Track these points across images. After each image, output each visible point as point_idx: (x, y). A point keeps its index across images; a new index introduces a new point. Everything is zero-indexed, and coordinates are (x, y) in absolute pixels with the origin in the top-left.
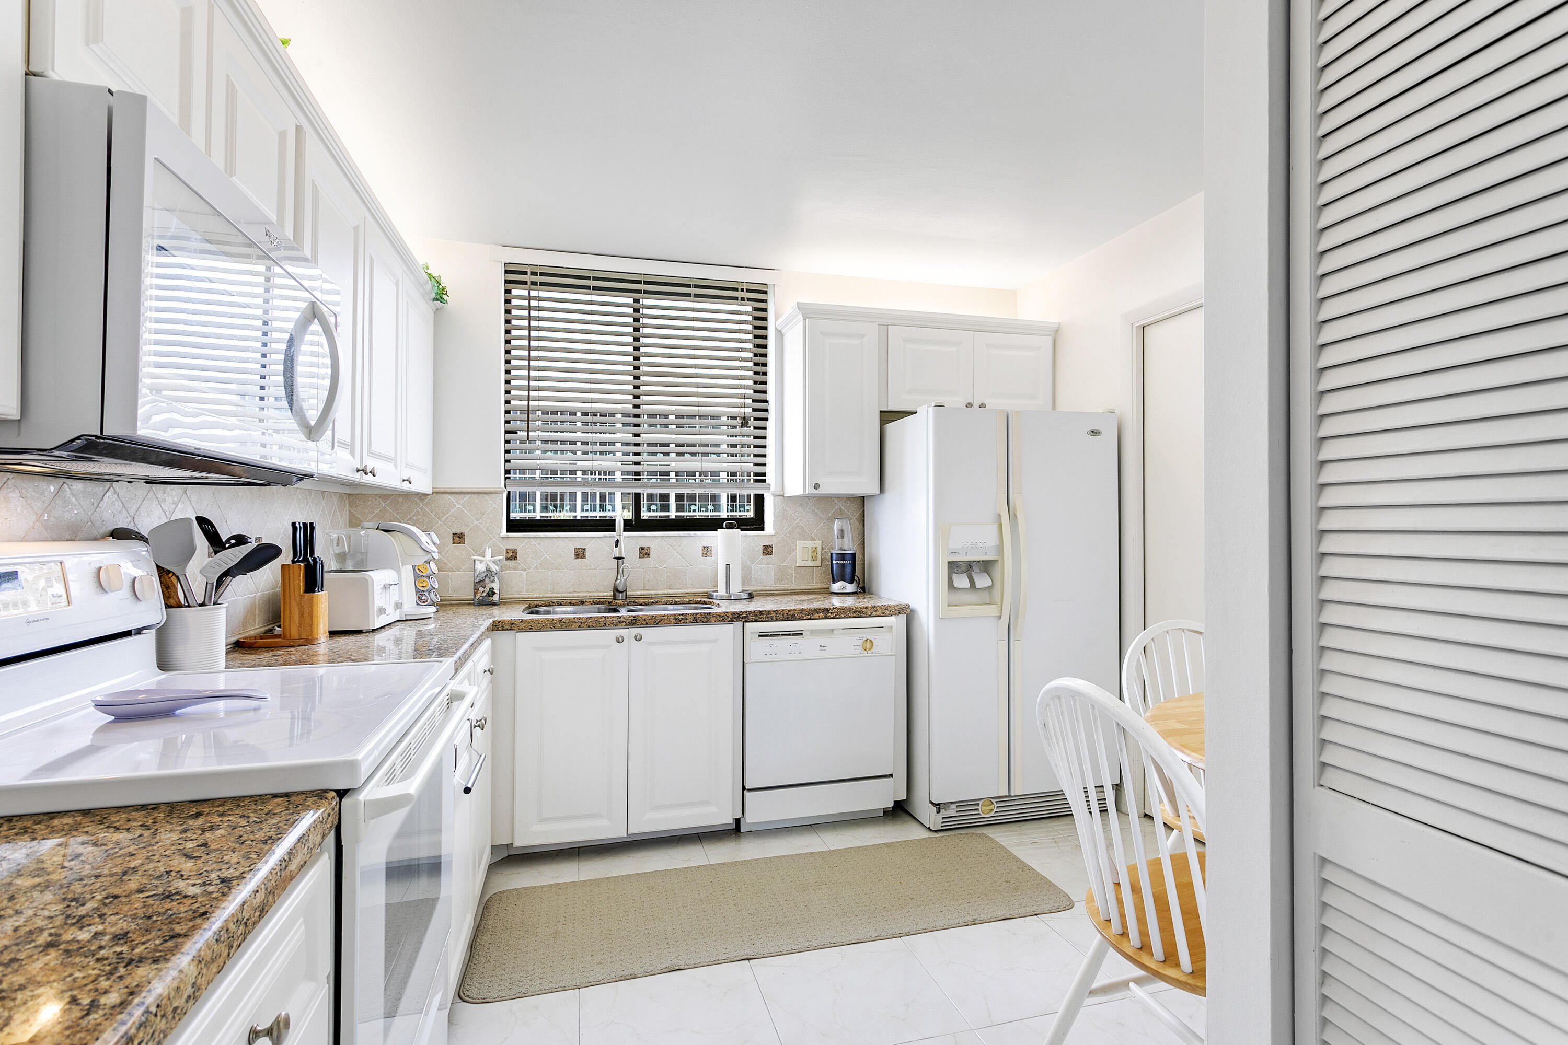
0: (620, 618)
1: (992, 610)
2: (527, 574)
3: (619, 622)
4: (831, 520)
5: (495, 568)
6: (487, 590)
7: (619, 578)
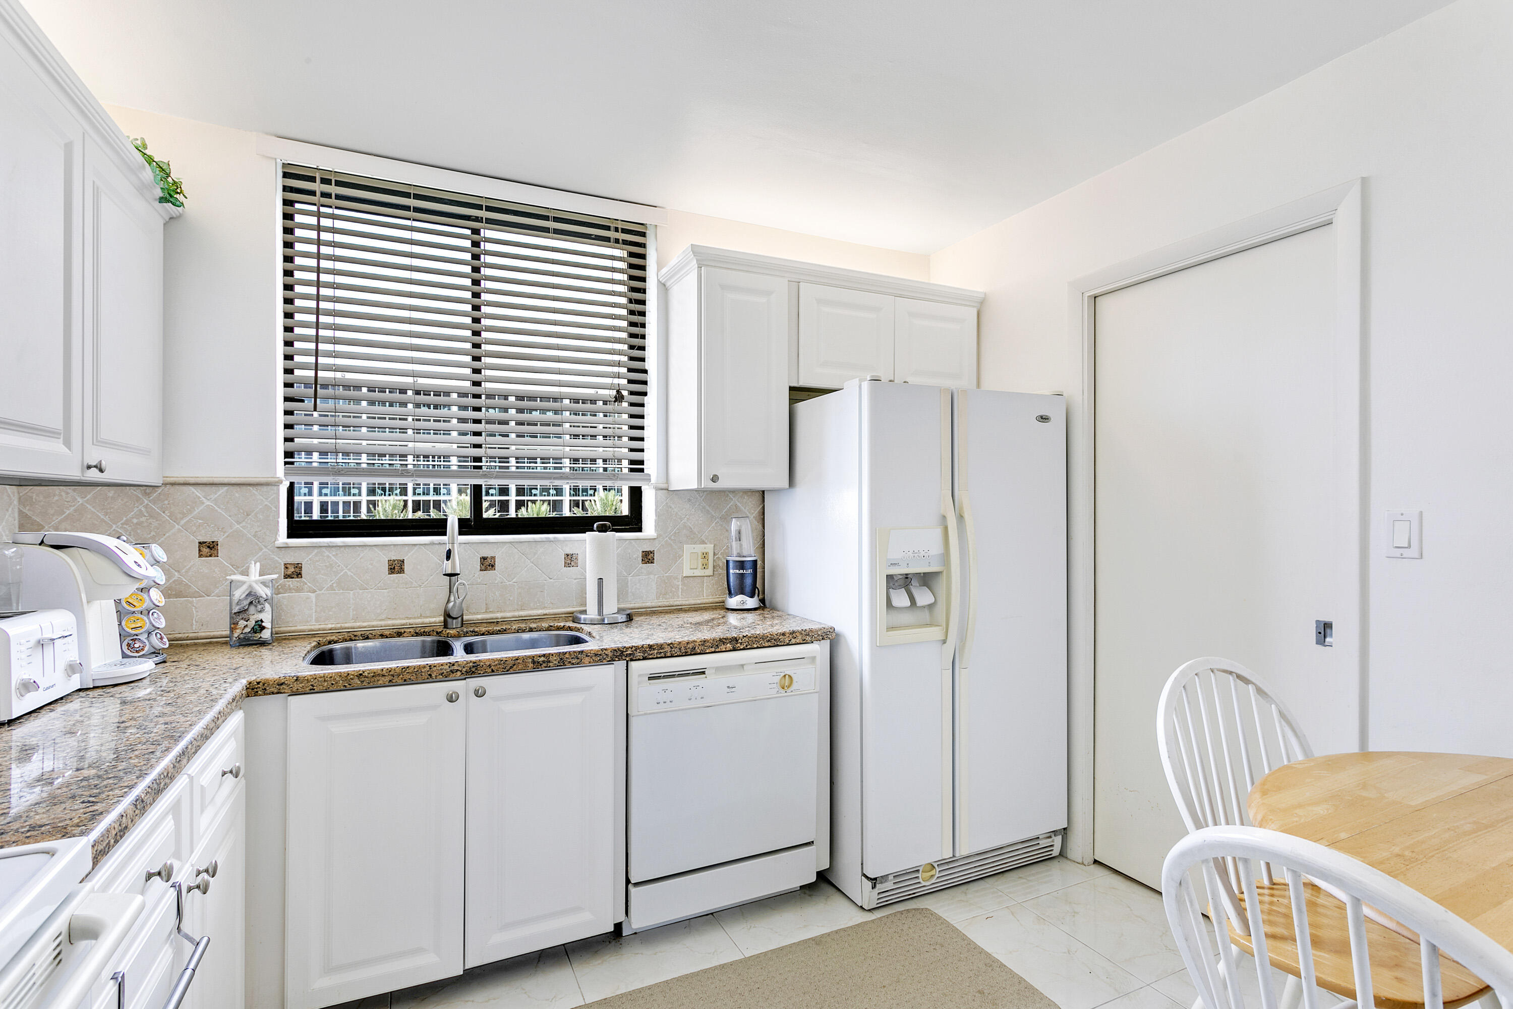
0: (453, 665)
1: (935, 633)
2: (317, 597)
3: (452, 672)
4: (727, 519)
5: (263, 592)
6: (252, 623)
7: (452, 598)
